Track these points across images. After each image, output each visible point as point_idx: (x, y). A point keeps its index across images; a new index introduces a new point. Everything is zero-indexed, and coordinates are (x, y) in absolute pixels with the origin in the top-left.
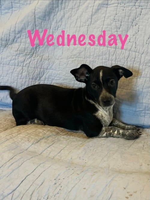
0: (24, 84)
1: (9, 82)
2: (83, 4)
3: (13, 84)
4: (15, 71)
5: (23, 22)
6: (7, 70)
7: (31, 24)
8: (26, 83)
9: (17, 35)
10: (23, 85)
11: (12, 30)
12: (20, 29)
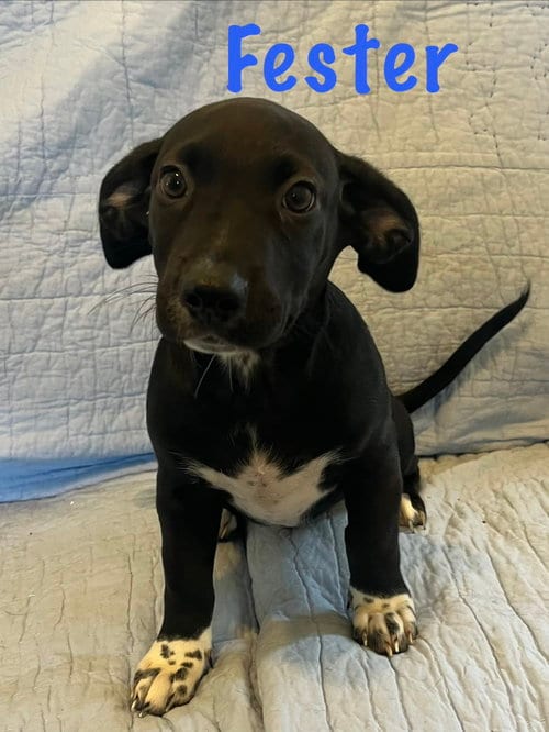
0: (126, 366)
1: (53, 372)
2: (321, 11)
3: (78, 375)
4: (71, 322)
5: (79, 104)
6: (37, 322)
7: (112, 108)
8: (135, 359)
9: (52, 163)
10: (125, 372)
11: (28, 141)
12: (65, 135)
